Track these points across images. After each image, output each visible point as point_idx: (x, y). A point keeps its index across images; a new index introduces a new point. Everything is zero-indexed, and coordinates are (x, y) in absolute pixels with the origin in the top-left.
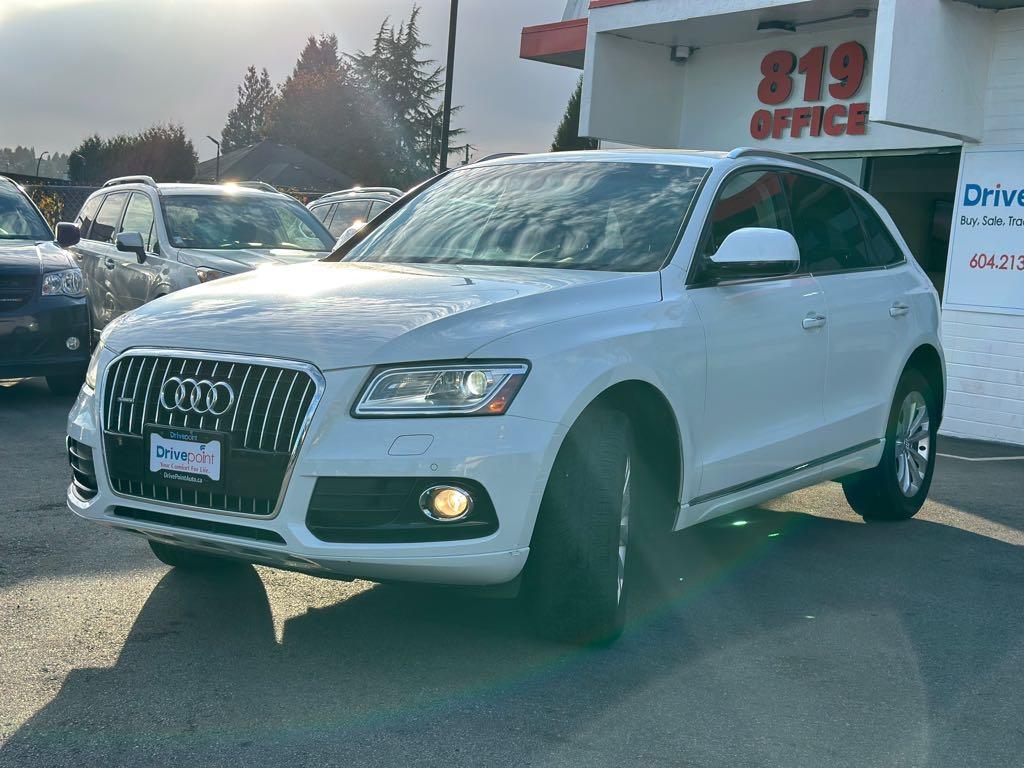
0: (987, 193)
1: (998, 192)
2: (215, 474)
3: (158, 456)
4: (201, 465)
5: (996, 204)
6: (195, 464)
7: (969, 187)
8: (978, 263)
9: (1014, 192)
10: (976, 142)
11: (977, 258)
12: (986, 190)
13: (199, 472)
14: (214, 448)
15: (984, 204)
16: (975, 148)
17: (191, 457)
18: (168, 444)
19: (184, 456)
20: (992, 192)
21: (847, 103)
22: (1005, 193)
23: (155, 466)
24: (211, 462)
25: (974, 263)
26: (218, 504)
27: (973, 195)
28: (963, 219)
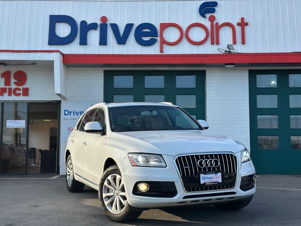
0: (70, 112)
1: (74, 112)
2: (220, 181)
3: (203, 179)
4: (216, 179)
5: (74, 115)
6: (214, 180)
7: (65, 111)
8: (70, 130)
9: (78, 112)
10: (66, 99)
11: (70, 128)
12: (70, 111)
13: (215, 181)
14: (219, 174)
15: (70, 115)
16: (65, 101)
17: (213, 178)
18: (205, 176)
19: (211, 178)
20: (72, 112)
21: (21, 87)
22: (76, 112)
23: (202, 182)
24: (219, 178)
25: (69, 130)
26: (223, 188)
27: (66, 113)
28: (64, 119)
